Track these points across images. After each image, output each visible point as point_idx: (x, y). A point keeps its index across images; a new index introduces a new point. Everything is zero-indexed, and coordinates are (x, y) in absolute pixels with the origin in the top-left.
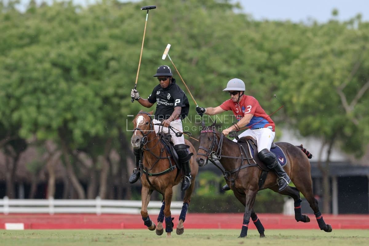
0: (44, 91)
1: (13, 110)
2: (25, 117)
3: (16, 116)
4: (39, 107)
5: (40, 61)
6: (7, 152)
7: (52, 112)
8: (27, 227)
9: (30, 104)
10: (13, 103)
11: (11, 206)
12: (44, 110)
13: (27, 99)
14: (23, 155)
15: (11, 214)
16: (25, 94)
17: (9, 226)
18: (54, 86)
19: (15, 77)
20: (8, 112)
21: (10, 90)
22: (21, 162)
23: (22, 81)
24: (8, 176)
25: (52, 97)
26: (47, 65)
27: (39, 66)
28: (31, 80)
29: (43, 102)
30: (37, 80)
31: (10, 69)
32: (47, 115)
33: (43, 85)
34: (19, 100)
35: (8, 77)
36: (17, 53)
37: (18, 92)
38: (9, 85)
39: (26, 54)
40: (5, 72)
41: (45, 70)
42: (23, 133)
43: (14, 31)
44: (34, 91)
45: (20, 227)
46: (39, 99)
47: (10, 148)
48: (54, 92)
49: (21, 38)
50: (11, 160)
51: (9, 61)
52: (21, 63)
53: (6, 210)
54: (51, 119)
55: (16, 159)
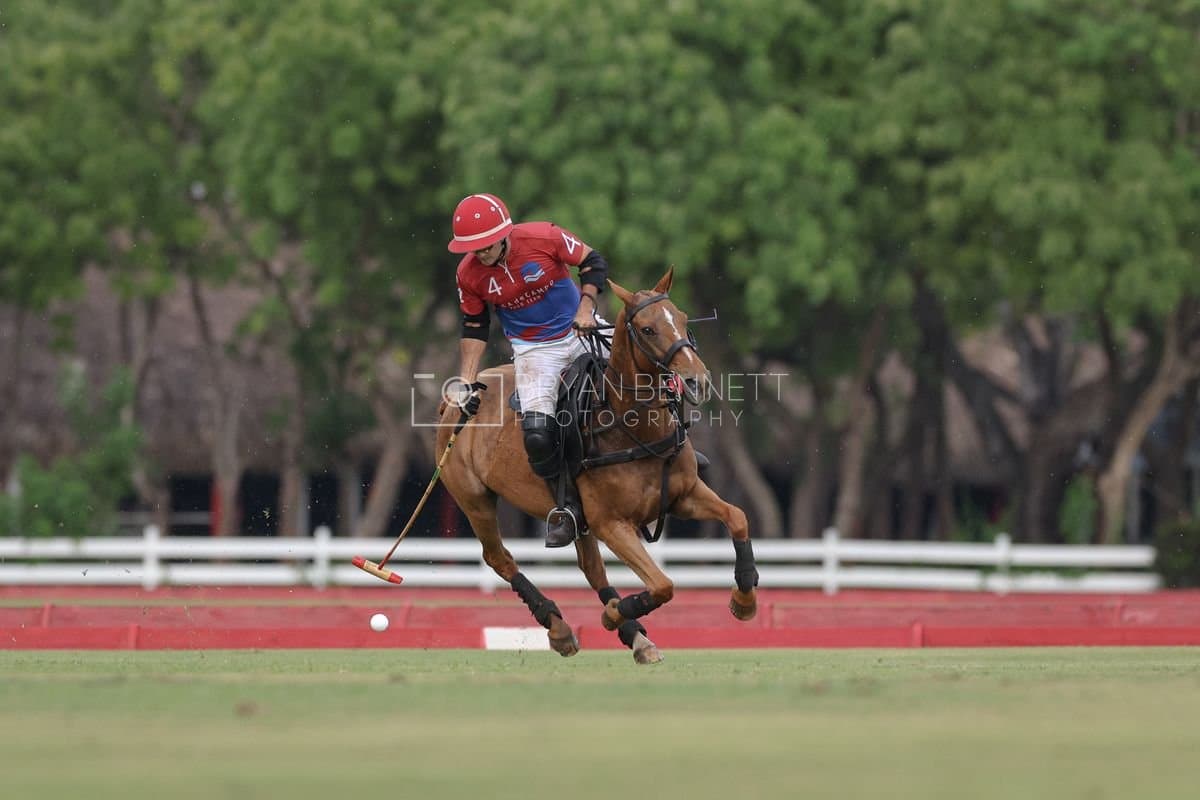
0: (641, 138)
4: (620, 197)
5: (633, 29)
7: (669, 215)
9: (589, 185)
10: (526, 181)
12: (641, 207)
13: (575, 168)
16: (574, 147)
18: (681, 119)
19: (539, 84)
21: (517, 134)
23: (561, 101)
25: (671, 159)
26: (657, 42)
27: (626, 45)
28: (593, 95)
29: (638, 178)
30: (619, 95)
31: (520, 55)
32: (650, 226)
33: (637, 113)
34: (547, 170)
35: (513, 87)
37: (545, 145)
38: (516, 118)
40: (499, 69)
41: (647, 62)
44: (608, 136)
46: (621, 167)
48: (678, 139)
52: (561, 35)
54: (666, 242)
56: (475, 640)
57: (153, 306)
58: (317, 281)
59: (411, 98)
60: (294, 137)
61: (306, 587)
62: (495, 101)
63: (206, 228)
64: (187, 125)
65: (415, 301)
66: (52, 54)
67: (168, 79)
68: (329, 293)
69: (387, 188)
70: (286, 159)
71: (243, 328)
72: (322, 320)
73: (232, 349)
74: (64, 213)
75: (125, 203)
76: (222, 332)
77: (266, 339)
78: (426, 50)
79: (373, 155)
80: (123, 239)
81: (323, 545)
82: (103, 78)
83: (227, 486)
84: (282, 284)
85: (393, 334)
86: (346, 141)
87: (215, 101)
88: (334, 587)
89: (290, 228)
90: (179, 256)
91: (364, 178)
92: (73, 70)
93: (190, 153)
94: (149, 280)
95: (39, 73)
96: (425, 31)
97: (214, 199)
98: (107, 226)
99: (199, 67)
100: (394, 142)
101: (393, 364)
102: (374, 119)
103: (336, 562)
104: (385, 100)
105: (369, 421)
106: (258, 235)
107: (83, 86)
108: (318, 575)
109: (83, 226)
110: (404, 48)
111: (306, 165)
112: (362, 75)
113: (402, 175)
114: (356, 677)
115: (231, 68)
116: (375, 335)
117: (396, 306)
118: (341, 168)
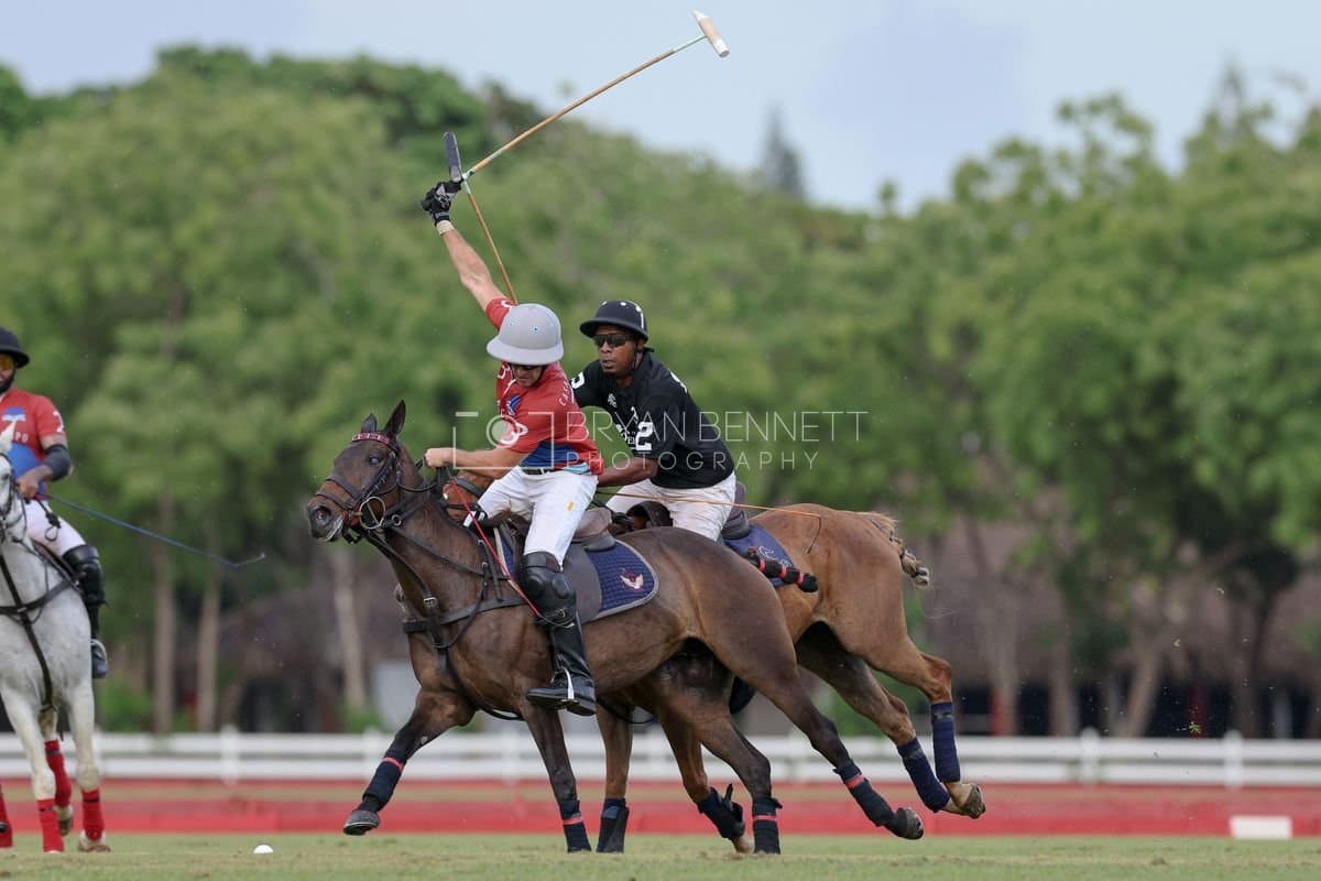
1: (1254, 457)
2: (1291, 481)
3: (1260, 477)
6: (1235, 593)
8: (1300, 828)
9: (1306, 438)
10: (1252, 435)
11: (1249, 763)
13: (1296, 423)
14: (1285, 601)
15: (1249, 788)
16: (1294, 404)
17: (1246, 828)
19: (1259, 352)
20: (1235, 462)
21: (1243, 396)
22: (1279, 624)
23: (1279, 367)
24: (1239, 667)
28: (1308, 361)
31: (1243, 326)
34: (1270, 426)
35: (1237, 353)
36: (1263, 275)
37: (1269, 401)
38: (1241, 380)
39: (1293, 281)
40: (1226, 339)
42: (1286, 529)
43: (1255, 208)
45: (1277, 828)
47: (1245, 578)
49: (1276, 227)
50: (1248, 618)
51: (1238, 302)
52: (1276, 310)
53: (1234, 775)
55: (1264, 613)
56: (1223, 828)
57: (936, 542)
58: (1076, 519)
59: (1150, 364)
60: (1051, 395)
61: (1075, 785)
62: (1222, 366)
63: (978, 475)
64: (958, 386)
65: (1161, 537)
66: (841, 326)
67: (940, 346)
68: (1087, 530)
69: (1134, 442)
70: (1046, 418)
71: (1014, 560)
72: (1082, 552)
73: (1005, 580)
74: (856, 461)
75: (909, 454)
76: (996, 561)
77: (1036, 569)
78: (1162, 323)
79: (1120, 411)
80: (908, 484)
81: (1089, 747)
82: (886, 347)
83: (1006, 695)
84: (1047, 522)
85: (1146, 566)
86: (1096, 400)
87: (982, 365)
88: (1102, 785)
89: (1050, 475)
90: (958, 499)
91: (1113, 433)
92: (859, 340)
93: (962, 411)
94: (931, 519)
95: (830, 342)
96: (1161, 305)
97: (985, 448)
98: (895, 471)
99: (967, 337)
100: (1138, 401)
101: (1143, 592)
102: (1119, 382)
103: (1104, 761)
104: (1128, 364)
105: (1123, 640)
106: (1024, 480)
107: (870, 356)
108: (1088, 773)
109: (873, 473)
110: (1142, 319)
111: (1062, 420)
112: (1108, 345)
113: (1146, 428)
114: (1124, 861)
115: (995, 338)
116: (1127, 565)
117: (1143, 542)
118: (1090, 424)
